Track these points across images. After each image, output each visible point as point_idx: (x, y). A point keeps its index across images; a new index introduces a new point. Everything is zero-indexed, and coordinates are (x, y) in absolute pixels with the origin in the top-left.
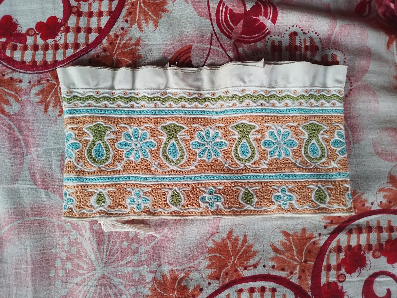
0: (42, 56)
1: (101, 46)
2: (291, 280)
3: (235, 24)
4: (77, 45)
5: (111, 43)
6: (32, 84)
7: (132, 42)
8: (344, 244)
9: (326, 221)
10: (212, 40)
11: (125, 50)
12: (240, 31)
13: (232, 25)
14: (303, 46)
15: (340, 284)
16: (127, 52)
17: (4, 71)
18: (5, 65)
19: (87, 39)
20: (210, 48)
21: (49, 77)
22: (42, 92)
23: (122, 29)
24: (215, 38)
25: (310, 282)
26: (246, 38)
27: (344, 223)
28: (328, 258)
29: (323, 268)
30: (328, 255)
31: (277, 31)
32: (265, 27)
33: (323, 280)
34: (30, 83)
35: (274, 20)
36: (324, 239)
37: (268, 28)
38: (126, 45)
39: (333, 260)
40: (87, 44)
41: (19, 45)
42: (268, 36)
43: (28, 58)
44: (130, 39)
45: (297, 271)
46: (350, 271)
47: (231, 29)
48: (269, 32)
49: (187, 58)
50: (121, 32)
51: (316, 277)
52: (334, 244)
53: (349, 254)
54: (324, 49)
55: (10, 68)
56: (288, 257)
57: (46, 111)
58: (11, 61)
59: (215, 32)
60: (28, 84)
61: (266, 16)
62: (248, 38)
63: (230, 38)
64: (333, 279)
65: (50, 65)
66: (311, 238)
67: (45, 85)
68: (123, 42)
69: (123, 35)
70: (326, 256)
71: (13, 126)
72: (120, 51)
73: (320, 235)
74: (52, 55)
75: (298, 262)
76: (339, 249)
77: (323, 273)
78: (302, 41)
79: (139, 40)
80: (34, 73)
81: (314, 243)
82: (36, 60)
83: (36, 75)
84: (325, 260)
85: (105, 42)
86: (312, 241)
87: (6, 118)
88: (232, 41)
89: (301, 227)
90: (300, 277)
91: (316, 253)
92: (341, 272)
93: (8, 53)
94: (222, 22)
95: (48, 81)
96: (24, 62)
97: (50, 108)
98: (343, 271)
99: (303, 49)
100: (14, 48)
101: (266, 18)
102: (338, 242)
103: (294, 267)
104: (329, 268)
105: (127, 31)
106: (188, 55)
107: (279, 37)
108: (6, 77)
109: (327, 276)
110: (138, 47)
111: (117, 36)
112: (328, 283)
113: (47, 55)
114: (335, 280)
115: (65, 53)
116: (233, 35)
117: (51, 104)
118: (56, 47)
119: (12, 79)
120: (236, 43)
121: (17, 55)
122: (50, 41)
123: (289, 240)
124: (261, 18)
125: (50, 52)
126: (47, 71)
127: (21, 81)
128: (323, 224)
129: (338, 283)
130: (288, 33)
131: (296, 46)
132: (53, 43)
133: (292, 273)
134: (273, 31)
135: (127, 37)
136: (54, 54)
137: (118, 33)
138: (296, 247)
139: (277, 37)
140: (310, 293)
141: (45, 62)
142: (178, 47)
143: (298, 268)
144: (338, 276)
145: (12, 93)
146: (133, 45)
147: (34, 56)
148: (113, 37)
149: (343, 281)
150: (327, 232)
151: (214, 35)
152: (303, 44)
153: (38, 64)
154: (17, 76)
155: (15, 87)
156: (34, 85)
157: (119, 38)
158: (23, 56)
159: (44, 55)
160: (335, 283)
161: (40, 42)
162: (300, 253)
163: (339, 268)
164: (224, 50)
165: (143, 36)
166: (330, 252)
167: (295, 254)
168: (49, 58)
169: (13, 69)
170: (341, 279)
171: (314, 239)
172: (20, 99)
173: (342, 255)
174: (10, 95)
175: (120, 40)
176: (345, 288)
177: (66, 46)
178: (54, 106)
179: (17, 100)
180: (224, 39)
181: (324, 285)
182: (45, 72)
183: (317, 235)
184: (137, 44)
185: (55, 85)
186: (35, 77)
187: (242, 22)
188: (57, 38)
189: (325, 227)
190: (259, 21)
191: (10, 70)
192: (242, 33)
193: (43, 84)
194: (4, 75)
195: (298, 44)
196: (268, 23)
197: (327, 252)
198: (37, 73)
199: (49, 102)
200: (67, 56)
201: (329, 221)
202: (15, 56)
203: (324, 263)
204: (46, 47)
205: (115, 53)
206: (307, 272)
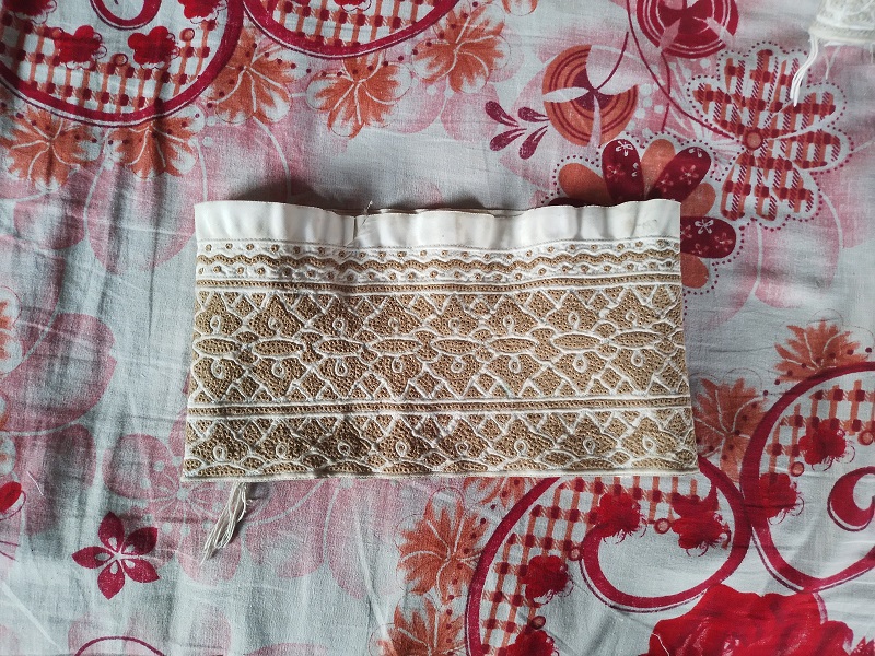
0: (333, 30)
1: (436, 28)
2: (709, 460)
3: (668, 24)
4: (396, 22)
5: (454, 26)
6: (312, 74)
7: (490, 28)
8: (806, 414)
9: (781, 373)
10: (626, 42)
11: (476, 41)
12: (674, 36)
13: (662, 25)
14: (778, 75)
15: (793, 479)
16: (477, 44)
17: (267, 47)
18: (270, 38)
19: (414, 12)
20: (622, 55)
21: (343, 69)
22: (328, 91)
23: (475, 4)
24: (631, 40)
25: (739, 468)
26: (683, 49)
27: (809, 379)
28: (777, 432)
29: (765, 448)
30: (778, 428)
31: (738, 45)
32: (716, 37)
33: (764, 468)
34: (309, 71)
35: (732, 28)
36: (773, 400)
37: (720, 38)
38: (478, 33)
39: (786, 437)
40: (414, 22)
41: (295, 5)
42: (722, 52)
43: (309, 28)
44: (487, 23)
45: (721, 447)
46: (812, 460)
47: (661, 31)
48: (723, 46)
49: (581, 65)
50: (473, 9)
51: (752, 460)
52: (789, 412)
53: (813, 431)
54: (811, 85)
55: (279, 43)
56: (707, 422)
57: (330, 125)
58: (280, 30)
59: (633, 32)
60: (305, 73)
61: (718, 19)
62: (687, 50)
63: (657, 44)
64: (782, 468)
65: (346, 48)
66: (751, 395)
67: (333, 81)
68: (474, 26)
69: (476, 15)
70: (773, 429)
71: (275, 142)
72: (468, 41)
73: (766, 393)
74: (351, 32)
75: (724, 432)
76: (797, 421)
77: (766, 457)
78: (780, 66)
79: (502, 25)
80: (318, 57)
81: (755, 405)
82: (322, 34)
83: (320, 60)
84: (771, 436)
85: (443, 21)
86: (752, 401)
87: (266, 128)
88: (660, 49)
89: (735, 377)
90: (724, 458)
91: (756, 421)
92: (797, 460)
93: (277, 16)
94: (646, 16)
95: (339, 74)
96: (300, 35)
97: (338, 121)
98: (801, 459)
99: (777, 80)
100: (287, 9)
101: (719, 21)
102: (797, 408)
103: (718, 440)
104: (777, 450)
105: (482, 9)
106: (582, 60)
107: (741, 56)
108: (272, 58)
109: (773, 463)
110: (498, 38)
111: (465, 16)
112: (773, 475)
113: (342, 31)
114: (786, 470)
115: (374, 33)
116: (662, 41)
117: (342, 113)
118: (360, 20)
119: (279, 61)
120: (666, 55)
121: (291, 22)
122: (349, 7)
123: (713, 396)
124: (711, 22)
125: (348, 26)
126: (340, 59)
127: (293, 66)
128: (775, 377)
129: (791, 477)
130: (757, 50)
131: (767, 74)
132: (355, 12)
133: (711, 449)
134: (730, 45)
135: (481, 19)
136: (356, 32)
137: (468, 11)
138: (724, 409)
139: (735, 53)
140: (738, 486)
141: (338, 42)
142: (566, 46)
143: (723, 441)
144: (793, 466)
145: (278, 85)
146: (490, 33)
147: (319, 27)
148: (458, 16)
149: (797, 475)
150: (779, 391)
151: (631, 34)
152: (779, 71)
153: (326, 42)
154: (288, 56)
155: (283, 75)
156: (315, 78)
157: (468, 19)
158: (300, 24)
159: (338, 29)
160: (785, 477)
161: (333, 6)
162: (729, 417)
163: (794, 451)
164: (646, 63)
165: (508, 18)
166: (782, 424)
167: (720, 419)
168: (346, 37)
169: (282, 45)
170: (796, 472)
171: (756, 399)
172: (289, 96)
173: (802, 432)
174: (275, 89)
175: (470, 23)
176: (799, 486)
177: (378, 21)
178: (346, 119)
179: (285, 98)
180: (647, 45)
181: (764, 475)
182: (336, 59)
183: (762, 393)
184: (497, 32)
185: (351, 83)
186: (320, 64)
187: (678, 23)
188: (363, 6)
189: (777, 382)
190: (706, 25)
191: (279, 46)
192: (677, 40)
193: (331, 78)
194: (267, 55)
195: (771, 70)
196: (722, 31)
197: (777, 423)
198: (323, 58)
199: (338, 110)
200: (378, 37)
201: (785, 373)
202: (287, 21)
203: (770, 441)
204: (342, 18)
205: (459, 42)
206: (737, 451)
